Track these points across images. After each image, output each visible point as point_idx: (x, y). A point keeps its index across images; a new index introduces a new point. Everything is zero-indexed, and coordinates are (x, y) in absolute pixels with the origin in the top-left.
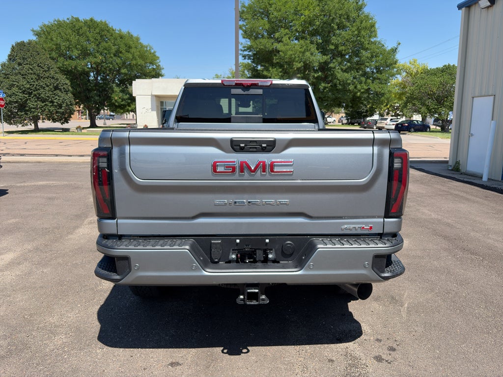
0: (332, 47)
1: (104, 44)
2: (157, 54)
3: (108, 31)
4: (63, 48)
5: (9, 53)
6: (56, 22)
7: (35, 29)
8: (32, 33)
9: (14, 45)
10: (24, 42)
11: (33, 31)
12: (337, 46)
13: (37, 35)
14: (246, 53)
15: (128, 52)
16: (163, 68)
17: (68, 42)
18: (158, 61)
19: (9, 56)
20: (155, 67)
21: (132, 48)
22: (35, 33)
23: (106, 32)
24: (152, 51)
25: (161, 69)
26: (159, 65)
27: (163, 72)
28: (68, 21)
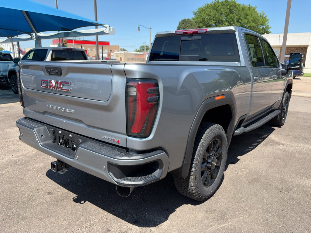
1: (231, 15)
2: (267, 18)
3: (235, 6)
4: (206, 20)
5: (178, 26)
6: (206, 6)
7: (194, 11)
8: (193, 13)
9: (181, 21)
10: (185, 19)
11: (193, 12)
13: (195, 14)
15: (245, 19)
16: (271, 27)
17: (209, 17)
18: (267, 22)
19: (178, 27)
20: (264, 27)
21: (248, 15)
22: (194, 13)
23: (233, 7)
24: (264, 16)
25: (269, 28)
26: (268, 25)
27: (270, 30)
28: (212, 4)
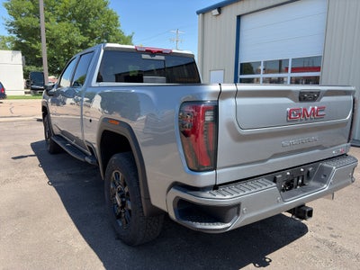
0: (90, 31)
12: (93, 30)
14: (12, 28)
